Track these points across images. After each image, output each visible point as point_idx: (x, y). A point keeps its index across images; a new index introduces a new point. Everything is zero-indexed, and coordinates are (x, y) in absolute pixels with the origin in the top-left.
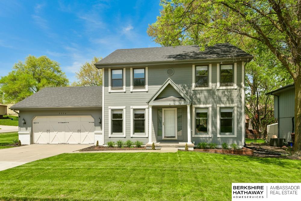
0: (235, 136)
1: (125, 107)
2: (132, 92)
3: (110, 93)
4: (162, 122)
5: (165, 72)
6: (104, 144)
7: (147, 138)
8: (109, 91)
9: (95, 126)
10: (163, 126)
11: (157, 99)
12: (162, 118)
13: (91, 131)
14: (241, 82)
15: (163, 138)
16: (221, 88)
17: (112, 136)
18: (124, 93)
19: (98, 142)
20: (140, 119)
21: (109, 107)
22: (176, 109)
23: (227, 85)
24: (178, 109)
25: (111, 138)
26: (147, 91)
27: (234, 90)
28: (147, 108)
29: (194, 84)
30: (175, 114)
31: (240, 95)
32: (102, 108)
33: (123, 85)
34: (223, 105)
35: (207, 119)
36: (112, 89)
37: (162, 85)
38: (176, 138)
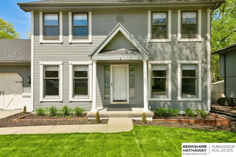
0: (200, 99)
1: (61, 62)
2: (71, 44)
3: (41, 44)
4: (110, 82)
5: (113, 18)
6: (32, 111)
7: (91, 102)
8: (40, 41)
9: (23, 86)
10: (111, 87)
11: (102, 51)
12: (110, 76)
13: (18, 93)
14: (207, 34)
15: (112, 103)
16: (183, 40)
17: (44, 100)
18: (60, 44)
19: (25, 108)
20: (81, 78)
21: (41, 63)
22: (127, 66)
23: (190, 37)
24: (130, 65)
25: (43, 103)
26: (91, 42)
27: (198, 43)
28: (91, 64)
29: (149, 35)
30: (126, 72)
31: (205, 49)
32: (31, 63)
33: (58, 34)
34: (185, 62)
35: (165, 78)
36: (44, 39)
37: (107, 35)
38: (128, 102)
